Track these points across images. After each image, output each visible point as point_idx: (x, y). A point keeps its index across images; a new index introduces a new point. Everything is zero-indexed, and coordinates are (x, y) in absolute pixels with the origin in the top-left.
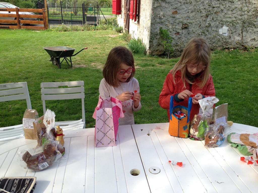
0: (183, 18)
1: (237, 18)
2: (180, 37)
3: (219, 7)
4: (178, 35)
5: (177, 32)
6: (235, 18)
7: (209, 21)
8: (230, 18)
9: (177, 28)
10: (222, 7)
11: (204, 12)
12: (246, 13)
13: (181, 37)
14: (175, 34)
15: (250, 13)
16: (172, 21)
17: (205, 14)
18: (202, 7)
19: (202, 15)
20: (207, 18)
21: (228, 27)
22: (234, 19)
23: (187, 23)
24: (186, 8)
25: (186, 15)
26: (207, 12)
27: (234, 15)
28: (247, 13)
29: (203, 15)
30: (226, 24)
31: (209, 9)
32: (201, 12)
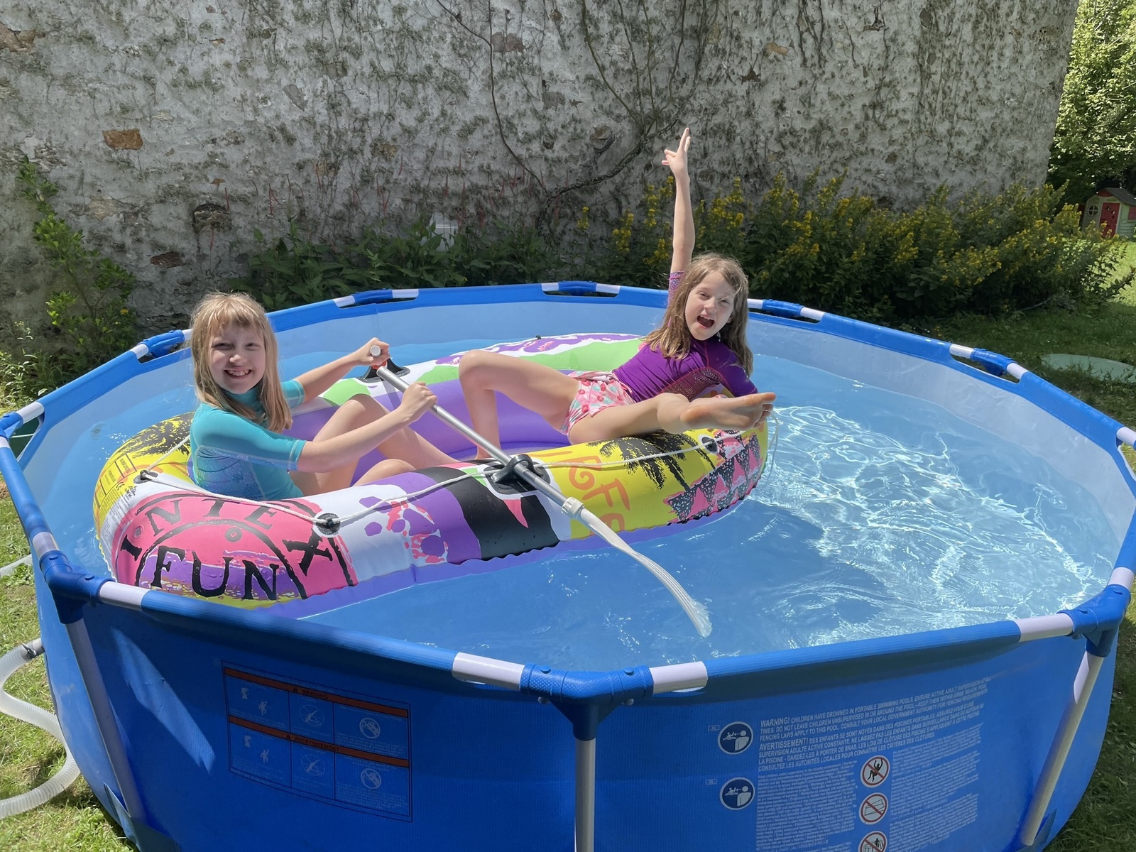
0: (187, 170)
1: (495, 177)
2: (189, 275)
3: (391, 117)
4: (177, 269)
5: (162, 247)
6: (484, 175)
7: (347, 191)
8: (458, 172)
9: (159, 226)
10: (407, 118)
11: (308, 142)
12: (536, 147)
13: (196, 279)
14: (155, 260)
15: (557, 146)
16: (115, 186)
17: (319, 152)
18: (297, 115)
19: (300, 157)
20: (332, 174)
21: (455, 222)
22: (480, 180)
23: (215, 201)
24: (194, 119)
25: (200, 157)
26: (324, 139)
27: (478, 161)
28: (543, 150)
29: (308, 156)
30: (446, 204)
31: (334, 126)
32: (290, 140)
